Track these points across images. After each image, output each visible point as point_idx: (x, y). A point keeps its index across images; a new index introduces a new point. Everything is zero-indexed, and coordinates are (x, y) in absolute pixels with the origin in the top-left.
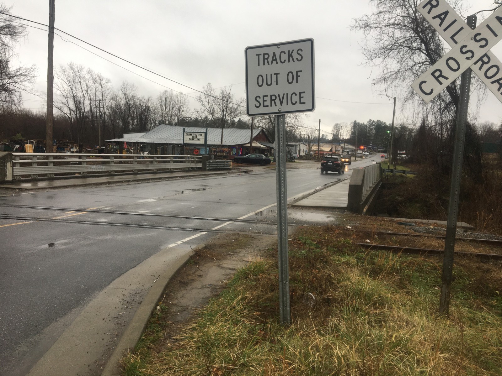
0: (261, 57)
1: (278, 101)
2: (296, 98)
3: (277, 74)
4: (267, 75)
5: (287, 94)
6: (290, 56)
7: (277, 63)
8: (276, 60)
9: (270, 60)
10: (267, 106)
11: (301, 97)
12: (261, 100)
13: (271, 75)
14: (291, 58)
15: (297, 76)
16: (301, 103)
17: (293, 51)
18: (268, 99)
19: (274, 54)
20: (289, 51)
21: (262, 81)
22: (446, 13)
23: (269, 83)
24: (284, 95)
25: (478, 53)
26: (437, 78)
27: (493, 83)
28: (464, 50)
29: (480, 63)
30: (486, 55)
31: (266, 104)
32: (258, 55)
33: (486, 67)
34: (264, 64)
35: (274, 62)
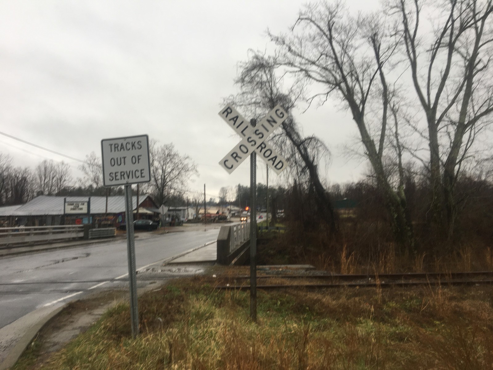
0: (113, 147)
1: (126, 176)
2: (138, 174)
3: (124, 158)
4: (117, 159)
5: (132, 172)
6: (133, 145)
7: (124, 150)
8: (123, 148)
9: (119, 148)
10: (118, 180)
11: (141, 173)
12: (114, 175)
13: (121, 158)
14: (134, 147)
15: (139, 159)
16: (142, 177)
17: (135, 143)
18: (119, 175)
19: (122, 145)
20: (132, 143)
21: (114, 162)
22: (237, 117)
23: (119, 163)
24: (130, 172)
25: (259, 142)
26: (235, 158)
27: (269, 160)
28: (250, 140)
29: (260, 148)
30: (263, 143)
31: (117, 178)
32: (111, 145)
33: (264, 151)
34: (115, 151)
35: (122, 150)
